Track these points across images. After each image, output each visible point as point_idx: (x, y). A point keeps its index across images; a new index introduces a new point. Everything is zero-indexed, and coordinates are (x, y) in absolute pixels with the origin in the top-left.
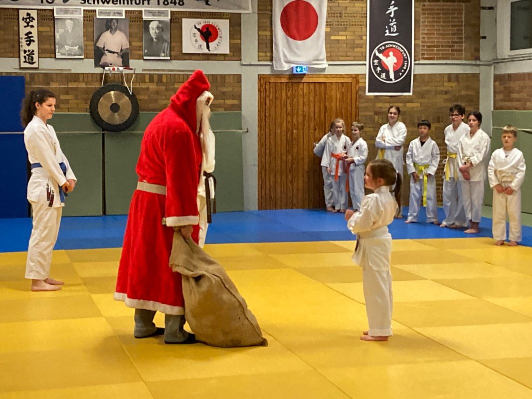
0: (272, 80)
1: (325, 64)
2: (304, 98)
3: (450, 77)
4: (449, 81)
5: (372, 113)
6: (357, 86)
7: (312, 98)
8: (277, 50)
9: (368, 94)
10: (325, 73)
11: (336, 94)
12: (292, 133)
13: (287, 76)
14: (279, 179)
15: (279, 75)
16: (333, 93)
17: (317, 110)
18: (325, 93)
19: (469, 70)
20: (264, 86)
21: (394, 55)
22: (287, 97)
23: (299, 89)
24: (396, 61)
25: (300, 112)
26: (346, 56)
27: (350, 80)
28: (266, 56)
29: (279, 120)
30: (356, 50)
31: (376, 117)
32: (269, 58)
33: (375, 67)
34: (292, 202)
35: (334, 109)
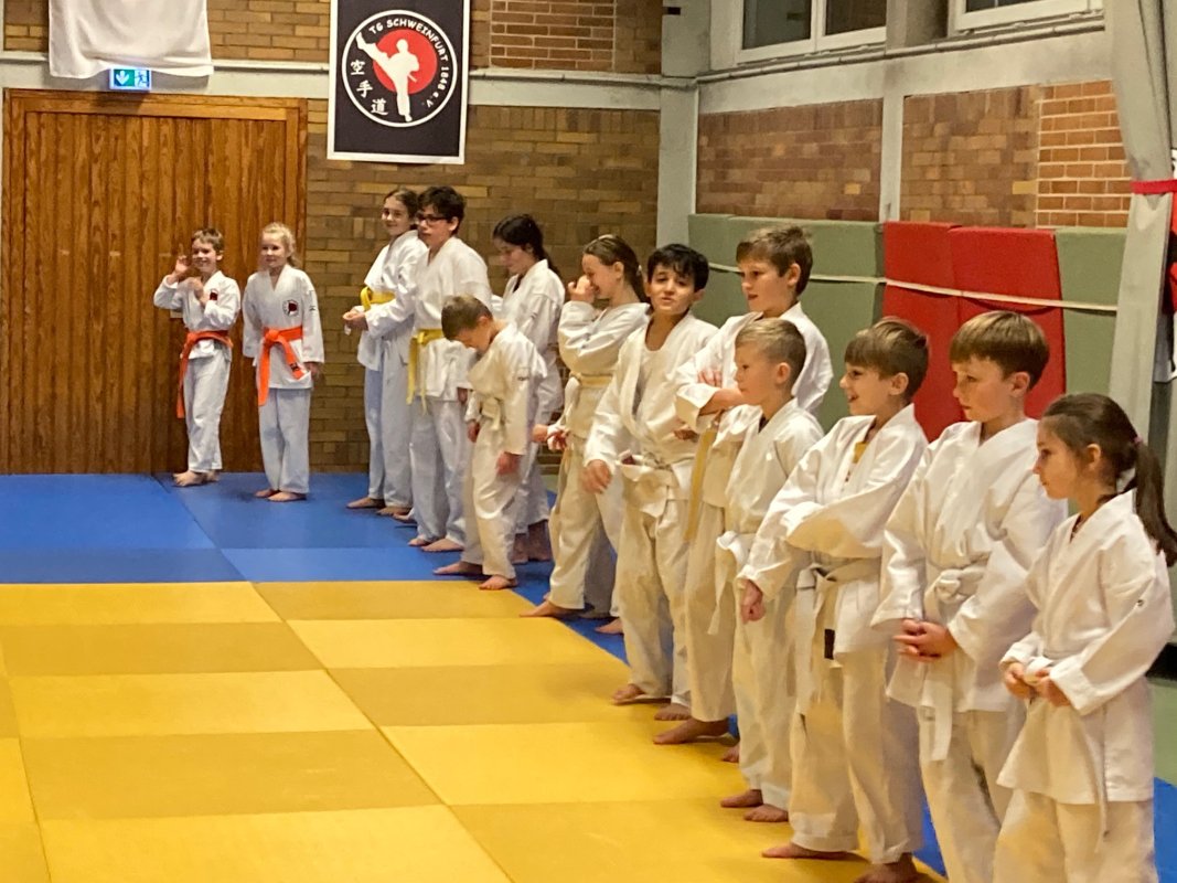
0: (47, 105)
1: (204, 66)
2: (141, 159)
3: (574, 116)
4: (573, 126)
5: (347, 212)
6: (303, 134)
7: (166, 164)
8: (61, 23)
9: (332, 155)
10: (207, 92)
11: (238, 154)
12: (106, 261)
13: (91, 97)
14: (62, 389)
15: (67, 93)
16: (230, 149)
17: (181, 196)
18: (207, 151)
19: (626, 100)
20: (21, 124)
21: (411, 50)
22: (93, 158)
23: (129, 136)
24: (416, 67)
25: (131, 201)
26: (269, 47)
27: (280, 115)
28: (28, 36)
29: (65, 222)
30: (300, 31)
31: (359, 221)
32: (37, 43)
33: (355, 82)
34: (103, 455)
35: (234, 194)
